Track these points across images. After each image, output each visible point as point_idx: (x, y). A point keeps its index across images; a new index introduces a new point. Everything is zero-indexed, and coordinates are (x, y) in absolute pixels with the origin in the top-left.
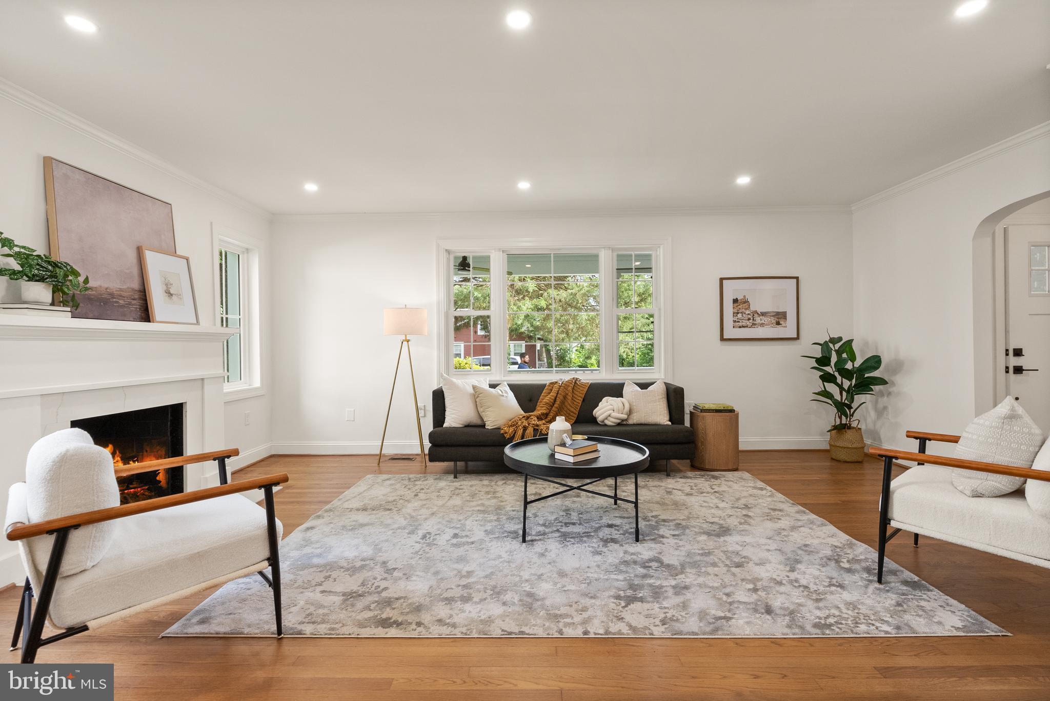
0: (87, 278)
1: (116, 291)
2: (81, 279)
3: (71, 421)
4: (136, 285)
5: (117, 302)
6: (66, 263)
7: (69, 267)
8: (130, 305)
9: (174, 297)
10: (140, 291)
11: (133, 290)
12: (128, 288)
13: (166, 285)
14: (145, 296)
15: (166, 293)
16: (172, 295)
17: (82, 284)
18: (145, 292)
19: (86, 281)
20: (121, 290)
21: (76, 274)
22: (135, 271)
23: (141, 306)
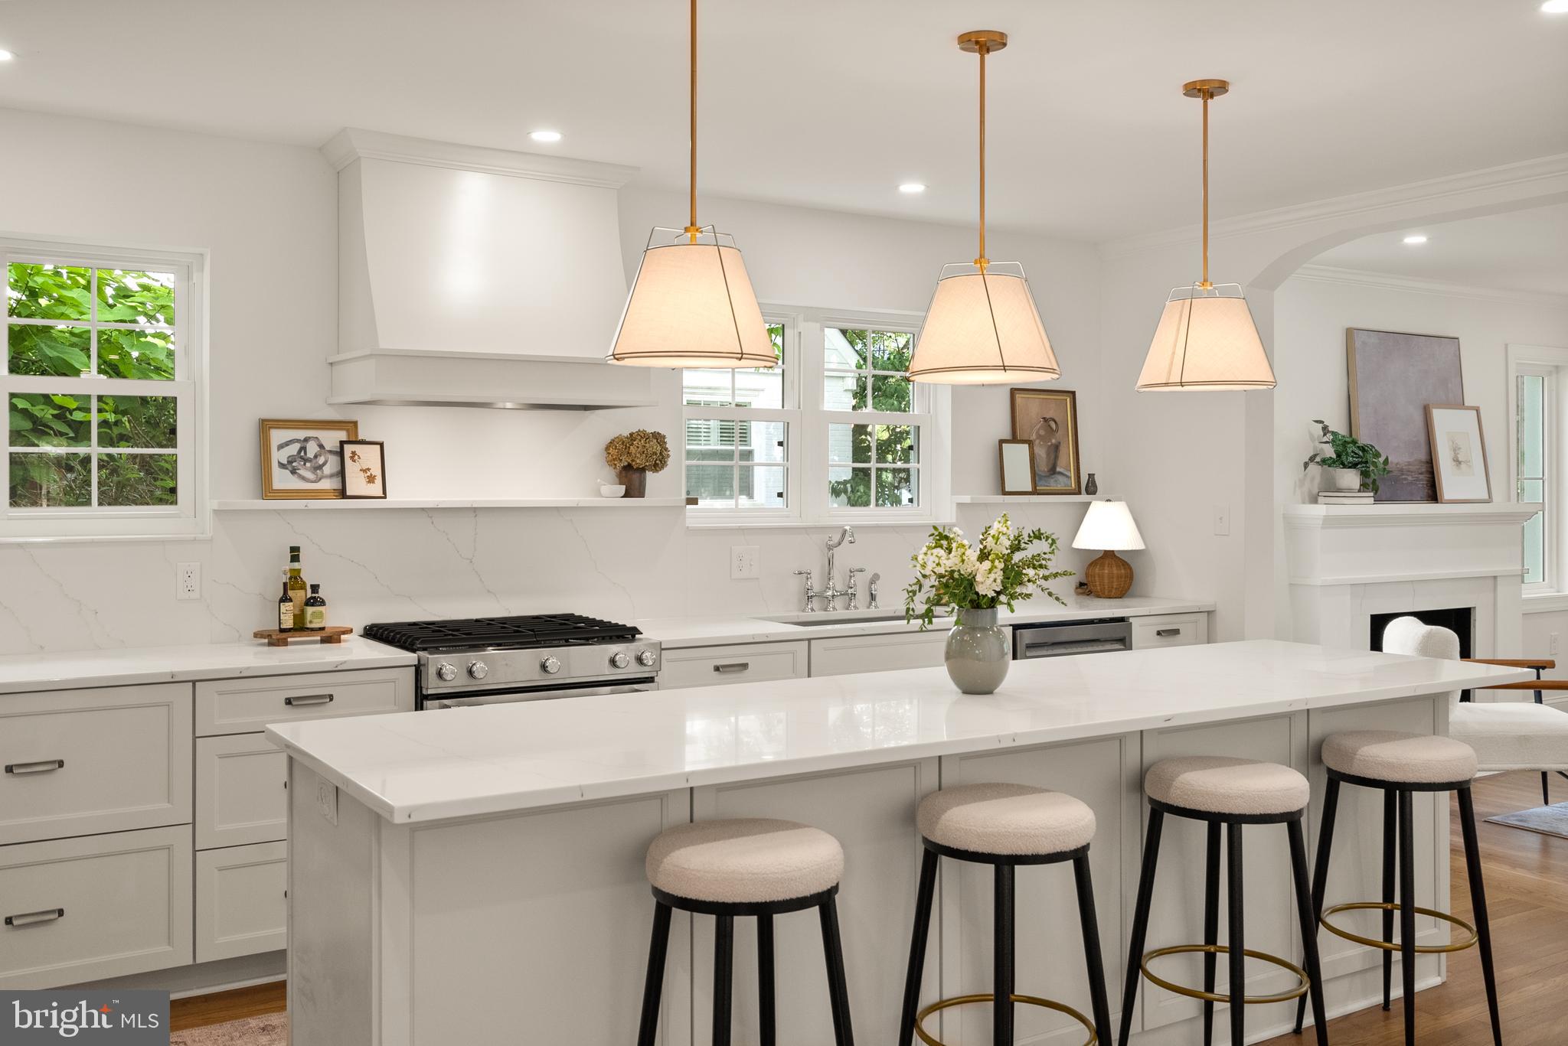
0: (1387, 459)
1: (1406, 465)
2: (1381, 460)
3: (1372, 616)
4: (1422, 456)
5: (1405, 479)
6: (1371, 445)
7: (1373, 450)
8: (1417, 480)
9: (1463, 466)
10: (1427, 462)
11: (1421, 462)
12: (1416, 460)
13: (1455, 450)
14: (1432, 467)
15: (1454, 461)
16: (1460, 463)
17: (1381, 466)
18: (1432, 463)
19: (1386, 461)
20: (1409, 464)
21: (1377, 455)
22: (1422, 438)
23: (1428, 481)
